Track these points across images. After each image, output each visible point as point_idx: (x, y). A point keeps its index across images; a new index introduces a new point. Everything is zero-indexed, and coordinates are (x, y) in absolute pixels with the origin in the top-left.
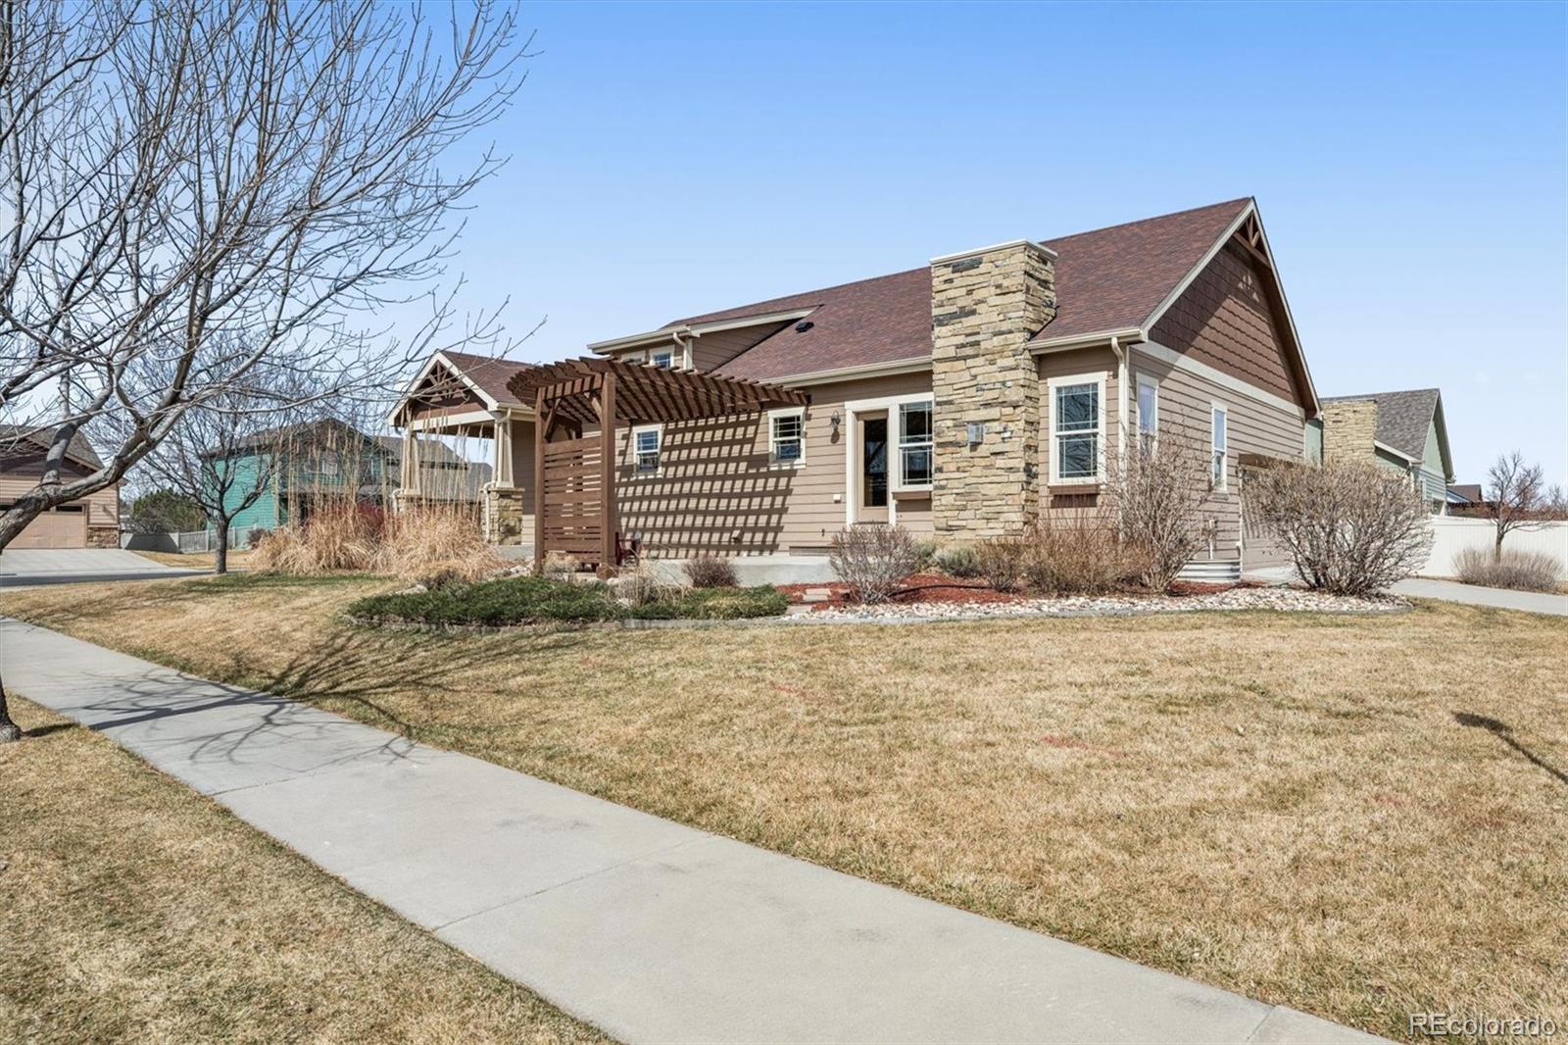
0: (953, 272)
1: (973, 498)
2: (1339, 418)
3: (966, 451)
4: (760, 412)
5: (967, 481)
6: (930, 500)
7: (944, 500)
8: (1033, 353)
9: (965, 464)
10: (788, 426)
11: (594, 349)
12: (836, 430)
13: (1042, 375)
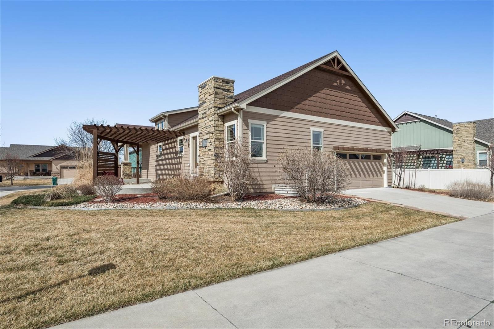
0: (202, 89)
2: (459, 130)
3: (204, 149)
4: (177, 138)
5: (204, 159)
8: (219, 115)
9: (204, 154)
10: (181, 141)
11: (151, 121)
12: (189, 143)
13: (224, 122)
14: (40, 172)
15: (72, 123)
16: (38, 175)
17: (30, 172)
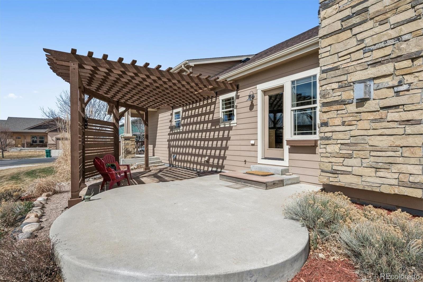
1: (359, 148)
3: (352, 108)
4: (216, 97)
5: (353, 133)
6: (315, 146)
7: (330, 149)
9: (350, 119)
10: (229, 103)
12: (252, 102)
14: (37, 144)
15: (62, 92)
16: (35, 147)
17: (26, 144)
